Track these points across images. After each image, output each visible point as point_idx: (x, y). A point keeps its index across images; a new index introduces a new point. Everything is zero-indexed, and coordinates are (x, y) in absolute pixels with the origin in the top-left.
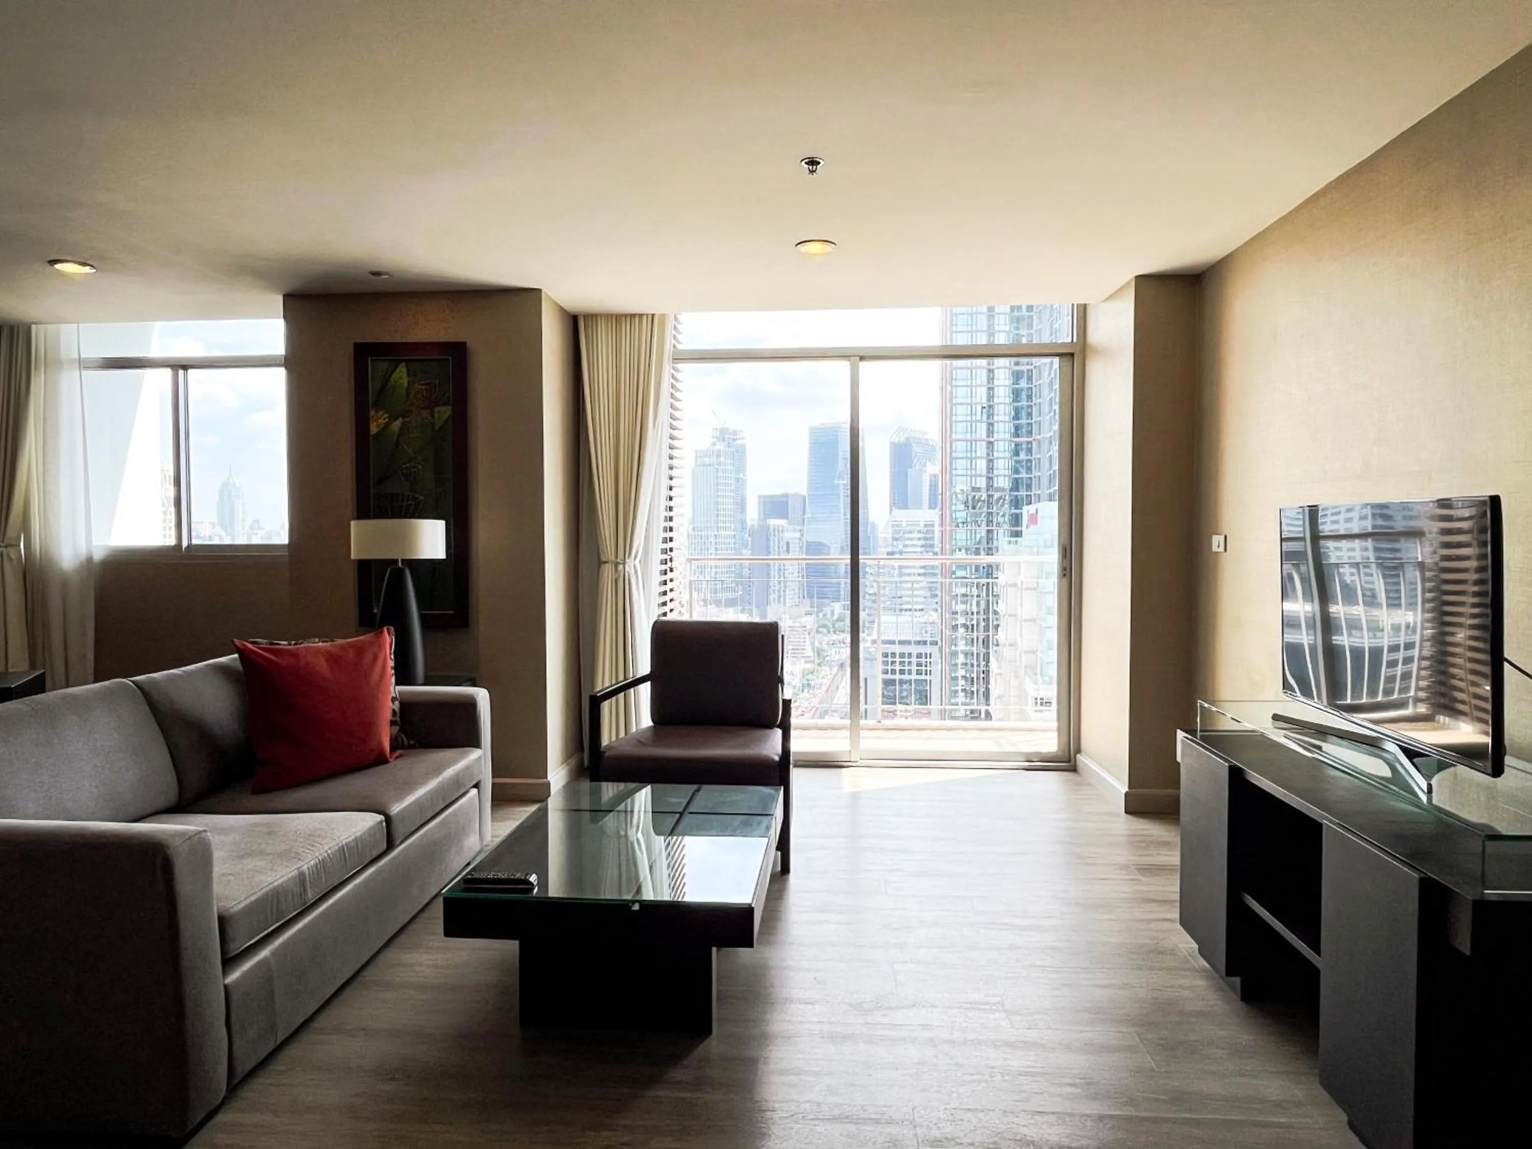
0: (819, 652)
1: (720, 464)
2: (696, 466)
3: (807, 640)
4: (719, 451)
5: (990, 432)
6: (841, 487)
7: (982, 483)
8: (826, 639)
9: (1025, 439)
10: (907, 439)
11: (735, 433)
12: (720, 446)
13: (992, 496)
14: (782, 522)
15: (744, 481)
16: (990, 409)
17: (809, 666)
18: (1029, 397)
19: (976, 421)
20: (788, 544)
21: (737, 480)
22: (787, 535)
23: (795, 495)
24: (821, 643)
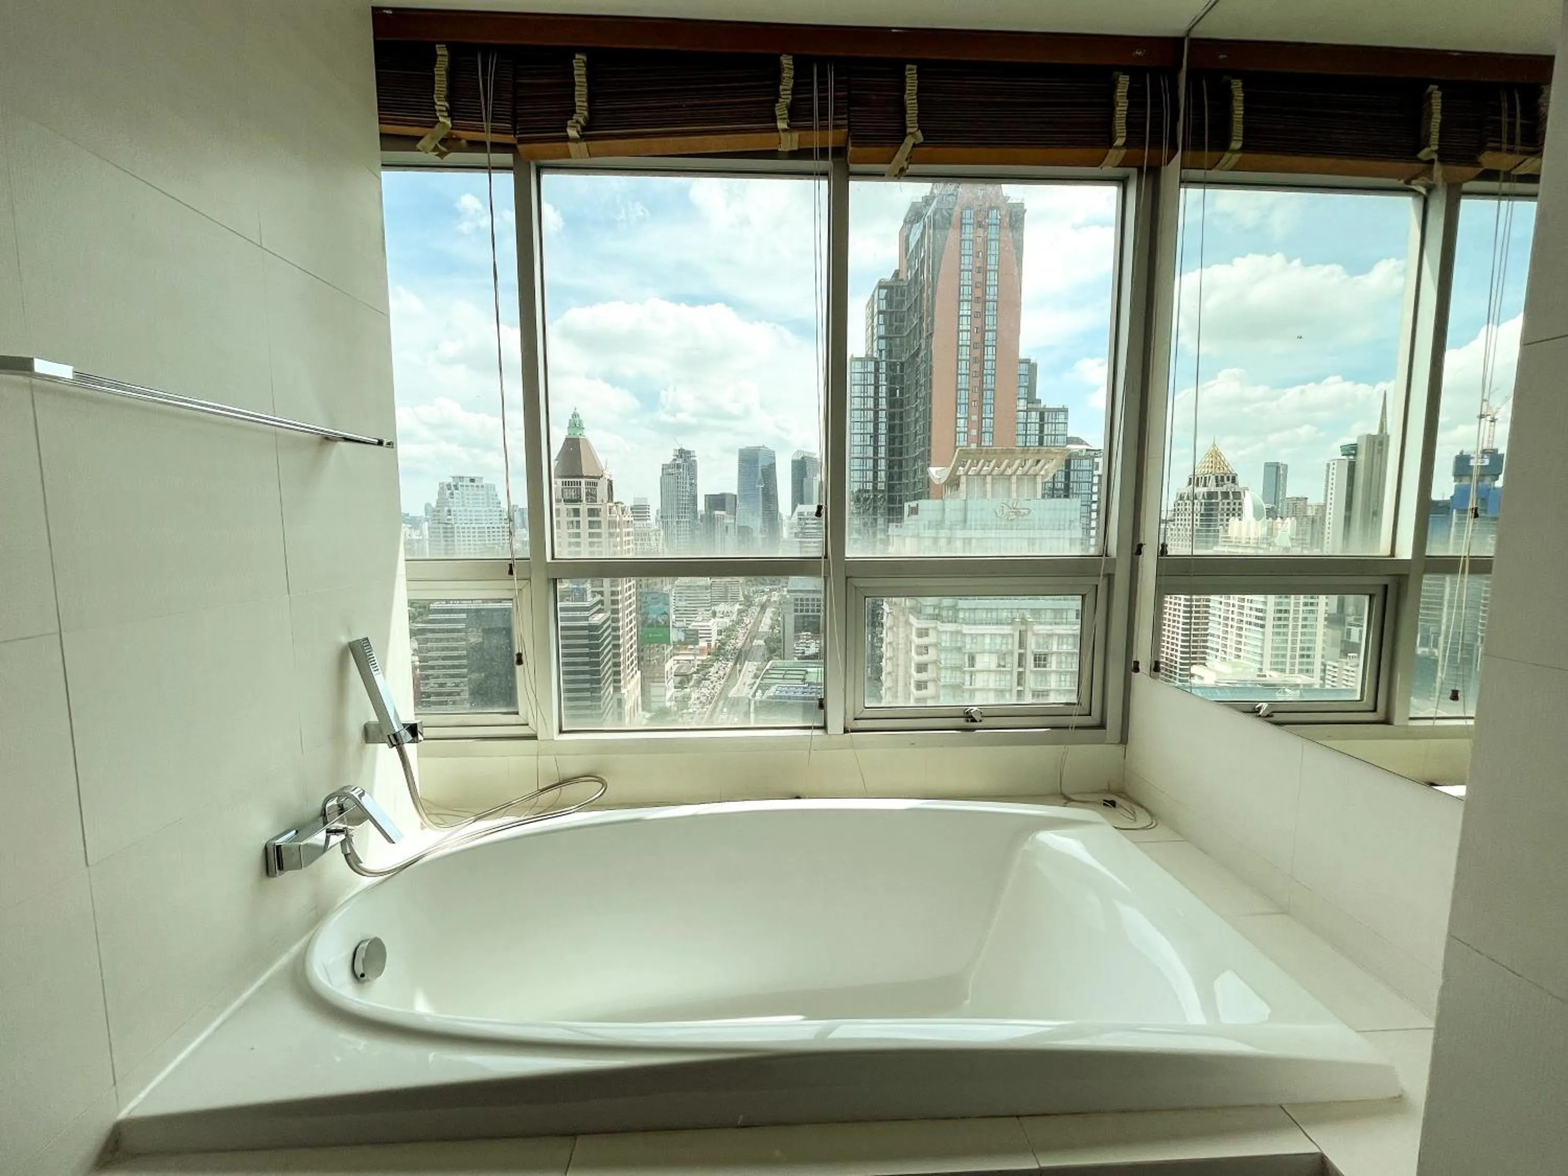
0: (747, 598)
1: (680, 474)
2: (663, 474)
3: (740, 590)
4: (678, 464)
5: (876, 452)
6: (761, 490)
7: (870, 486)
8: (752, 589)
9: (898, 458)
10: (803, 458)
11: (689, 452)
12: (679, 461)
13: (877, 496)
14: (723, 513)
15: (696, 485)
16: (875, 436)
17: (741, 607)
18: (901, 431)
19: (867, 445)
20: (727, 527)
21: (691, 484)
22: (727, 521)
23: (729, 494)
24: (749, 593)
